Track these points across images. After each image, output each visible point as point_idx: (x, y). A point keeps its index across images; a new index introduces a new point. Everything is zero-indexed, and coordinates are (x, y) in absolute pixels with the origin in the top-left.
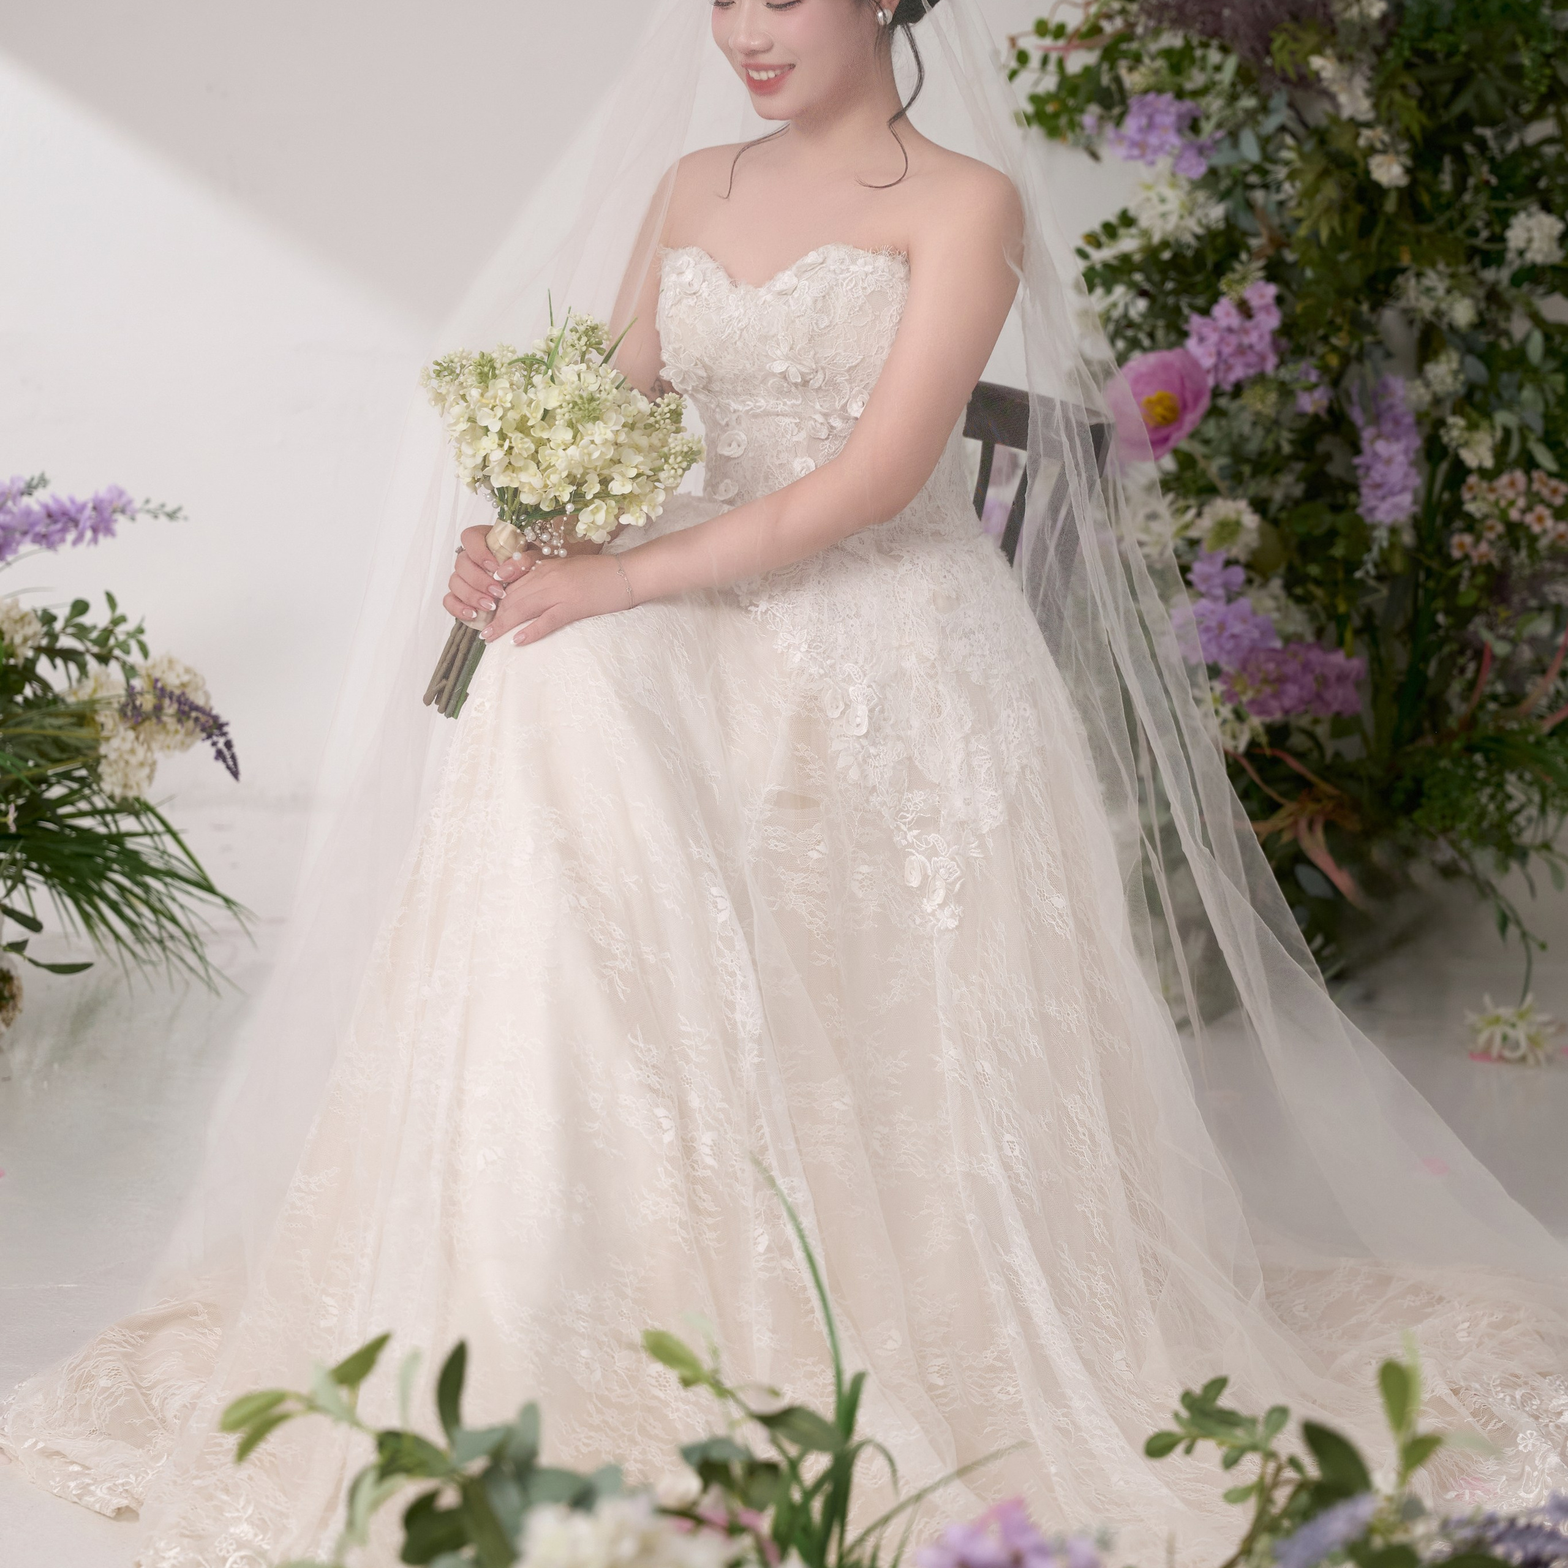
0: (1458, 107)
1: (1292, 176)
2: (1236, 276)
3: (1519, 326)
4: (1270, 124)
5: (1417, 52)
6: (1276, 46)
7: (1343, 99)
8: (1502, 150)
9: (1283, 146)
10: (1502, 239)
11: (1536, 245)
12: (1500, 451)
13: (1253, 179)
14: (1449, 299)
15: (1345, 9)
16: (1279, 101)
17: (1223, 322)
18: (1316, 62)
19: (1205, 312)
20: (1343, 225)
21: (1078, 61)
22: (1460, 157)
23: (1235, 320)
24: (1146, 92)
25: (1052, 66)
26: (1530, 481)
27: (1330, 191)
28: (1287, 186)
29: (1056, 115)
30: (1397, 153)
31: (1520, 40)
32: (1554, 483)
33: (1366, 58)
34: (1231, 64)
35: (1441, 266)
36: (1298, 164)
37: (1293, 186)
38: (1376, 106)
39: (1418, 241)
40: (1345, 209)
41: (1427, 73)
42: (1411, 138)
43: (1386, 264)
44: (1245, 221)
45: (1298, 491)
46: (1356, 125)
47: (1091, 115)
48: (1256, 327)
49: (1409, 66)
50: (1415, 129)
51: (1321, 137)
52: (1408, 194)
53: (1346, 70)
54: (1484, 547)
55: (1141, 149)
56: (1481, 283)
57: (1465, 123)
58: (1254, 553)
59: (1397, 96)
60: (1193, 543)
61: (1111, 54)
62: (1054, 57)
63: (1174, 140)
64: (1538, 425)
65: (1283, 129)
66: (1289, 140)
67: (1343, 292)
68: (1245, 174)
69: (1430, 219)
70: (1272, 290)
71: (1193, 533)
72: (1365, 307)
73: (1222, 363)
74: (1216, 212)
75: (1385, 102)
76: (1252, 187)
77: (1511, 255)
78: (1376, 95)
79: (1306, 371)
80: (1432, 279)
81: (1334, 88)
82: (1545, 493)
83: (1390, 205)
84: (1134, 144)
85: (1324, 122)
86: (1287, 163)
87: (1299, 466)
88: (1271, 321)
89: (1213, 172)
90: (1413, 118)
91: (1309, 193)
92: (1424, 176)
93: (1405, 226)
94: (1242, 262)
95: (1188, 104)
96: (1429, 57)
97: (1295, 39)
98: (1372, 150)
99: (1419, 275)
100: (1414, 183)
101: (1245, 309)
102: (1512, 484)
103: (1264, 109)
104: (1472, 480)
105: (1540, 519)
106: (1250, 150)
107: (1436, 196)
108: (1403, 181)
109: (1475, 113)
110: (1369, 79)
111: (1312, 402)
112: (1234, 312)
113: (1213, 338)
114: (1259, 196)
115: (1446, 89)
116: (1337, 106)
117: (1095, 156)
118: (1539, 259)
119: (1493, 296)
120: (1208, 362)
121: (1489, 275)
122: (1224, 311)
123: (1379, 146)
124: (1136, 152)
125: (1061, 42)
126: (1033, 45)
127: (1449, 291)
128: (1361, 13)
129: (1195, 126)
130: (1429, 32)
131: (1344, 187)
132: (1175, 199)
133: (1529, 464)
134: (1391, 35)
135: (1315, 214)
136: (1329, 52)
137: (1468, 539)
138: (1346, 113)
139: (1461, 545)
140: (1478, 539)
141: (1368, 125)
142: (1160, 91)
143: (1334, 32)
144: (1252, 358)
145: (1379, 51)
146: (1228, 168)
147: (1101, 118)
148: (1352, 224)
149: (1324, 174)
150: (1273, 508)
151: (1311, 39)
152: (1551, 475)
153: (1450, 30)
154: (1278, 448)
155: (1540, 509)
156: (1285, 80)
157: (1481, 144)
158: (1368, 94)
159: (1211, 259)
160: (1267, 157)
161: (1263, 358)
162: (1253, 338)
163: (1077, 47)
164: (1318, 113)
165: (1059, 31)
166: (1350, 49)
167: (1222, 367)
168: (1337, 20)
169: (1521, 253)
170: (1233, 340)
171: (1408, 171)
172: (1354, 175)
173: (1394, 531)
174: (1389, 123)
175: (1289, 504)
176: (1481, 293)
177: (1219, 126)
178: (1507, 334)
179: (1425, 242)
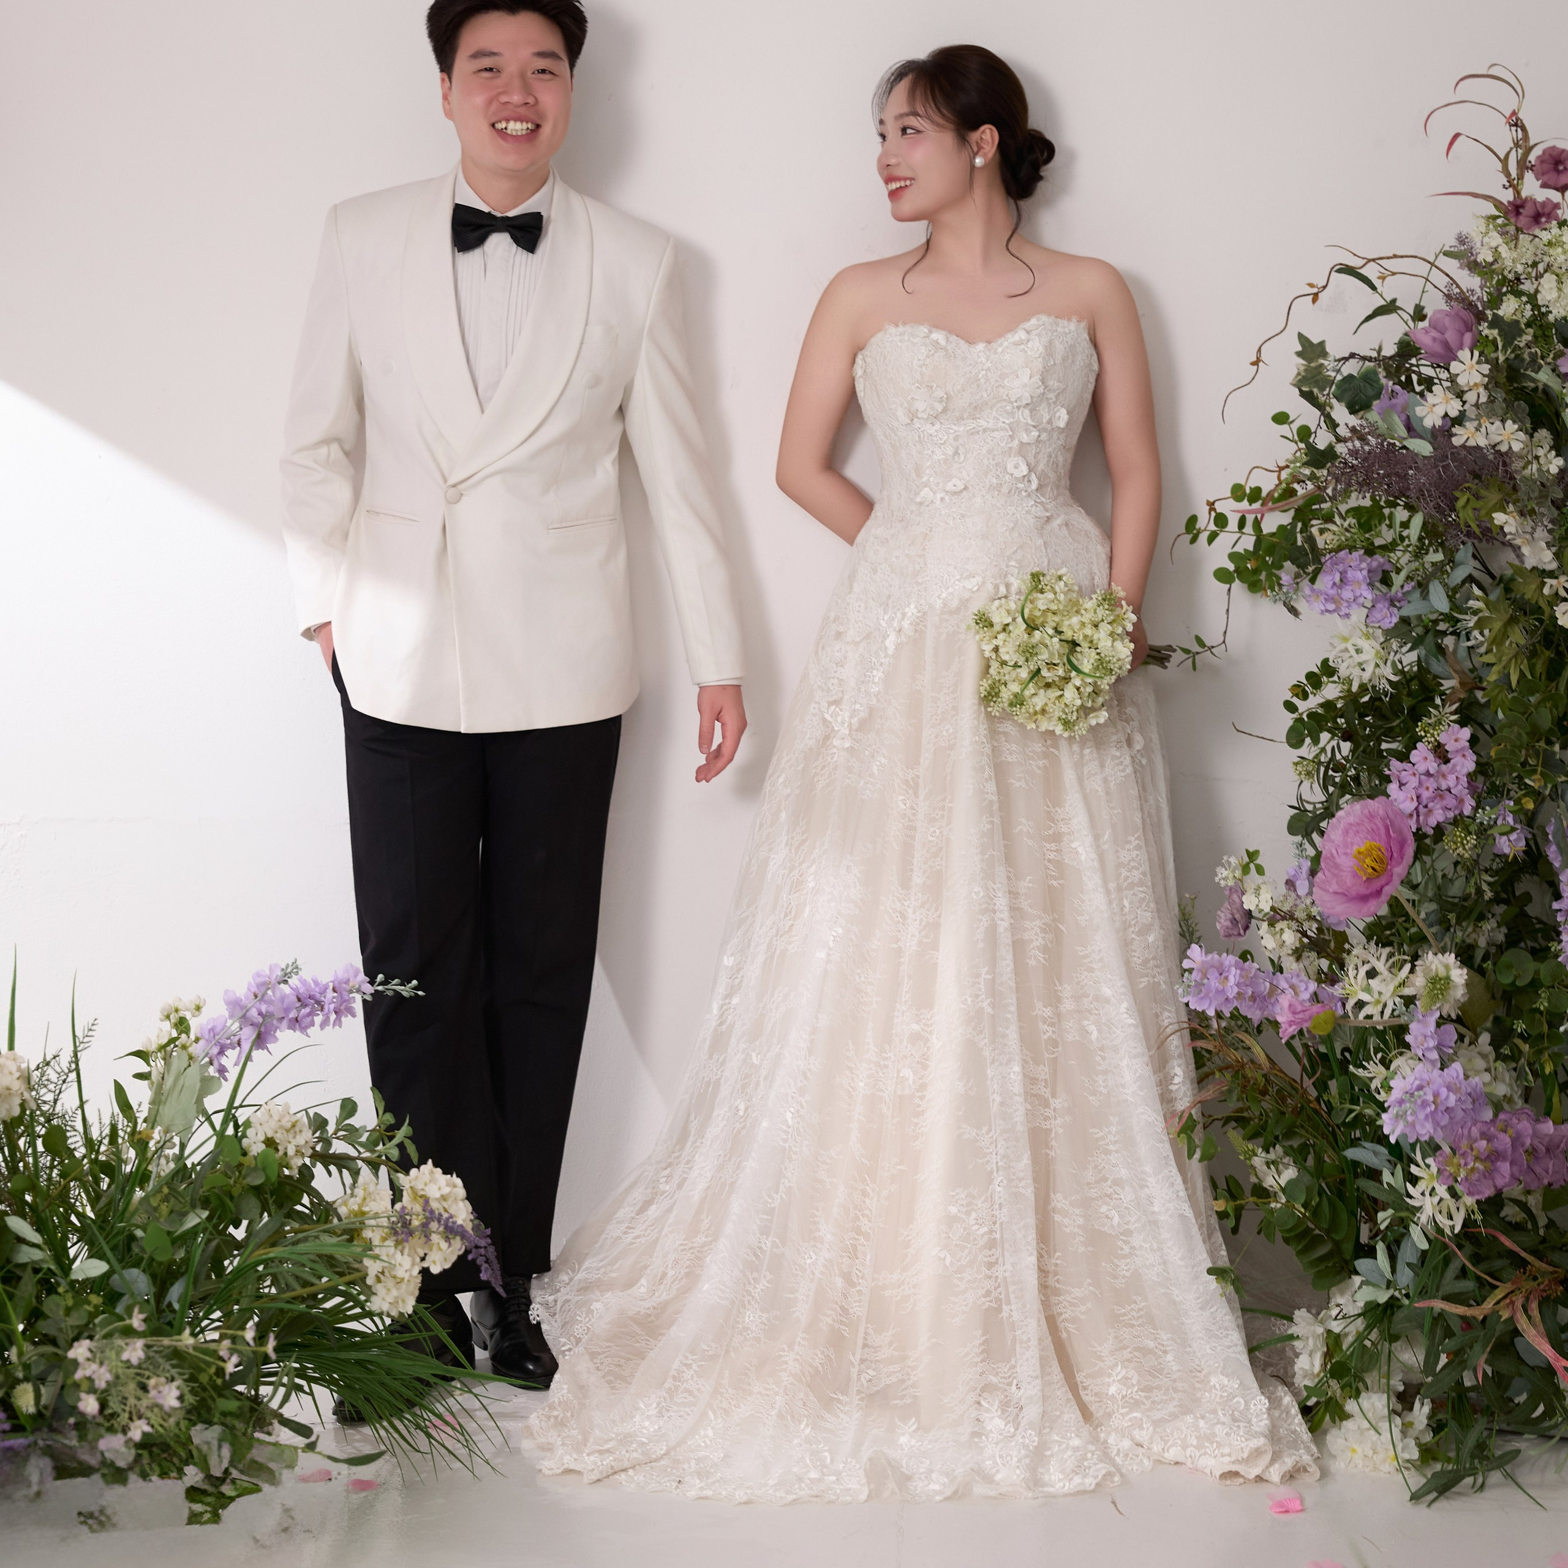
1: (1480, 625)
2: (1432, 721)
4: (1458, 575)
6: (1460, 504)
7: (1525, 550)
9: (1470, 596)
13: (1442, 626)
15: (1524, 468)
16: (1464, 553)
17: (1421, 768)
18: (1499, 518)
19: (1404, 757)
21: (1273, 522)
23: (1432, 765)
24: (1339, 549)
25: (1249, 528)
27: (1518, 636)
28: (1476, 633)
29: (1256, 571)
33: (1547, 511)
34: (1418, 521)
36: (1487, 614)
37: (1482, 634)
38: (1557, 556)
40: (1533, 655)
44: (1437, 666)
45: (1500, 937)
47: (1287, 573)
48: (1452, 771)
51: (1507, 585)
53: (1529, 523)
55: (1335, 605)
58: (1463, 1007)
60: (1409, 1001)
61: (1304, 514)
62: (1250, 519)
63: (1368, 595)
65: (1470, 579)
66: (1477, 591)
67: (1535, 733)
68: (1435, 622)
70: (1466, 733)
71: (1408, 991)
72: (1557, 748)
73: (1422, 806)
74: (1409, 658)
76: (1444, 634)
79: (1504, 815)
81: (1518, 542)
84: (1329, 599)
85: (1509, 572)
86: (1475, 612)
87: (1500, 909)
88: (1467, 764)
89: (1405, 621)
91: (1498, 640)
94: (1436, 707)
95: (1379, 559)
97: (1478, 497)
101: (1441, 753)
103: (1451, 560)
106: (1439, 601)
110: (1550, 531)
111: (1511, 844)
112: (1431, 756)
113: (1413, 782)
114: (1449, 641)
116: (1520, 556)
117: (1294, 611)
120: (1409, 806)
122: (1421, 755)
124: (1331, 607)
125: (1257, 505)
126: (1230, 508)
128: (1539, 470)
129: (1386, 581)
132: (1370, 650)
135: (1505, 659)
136: (1511, 507)
138: (1529, 563)
141: (1552, 574)
142: (1352, 548)
143: (1515, 489)
144: (1450, 801)
146: (1419, 617)
147: (1297, 576)
148: (1540, 668)
149: (1512, 621)
150: (1479, 955)
151: (1494, 497)
154: (1479, 892)
156: (1469, 534)
158: (1549, 545)
159: (1407, 703)
160: (1455, 606)
161: (1461, 801)
162: (1451, 781)
163: (1272, 510)
164: (1502, 563)
165: (1255, 495)
166: (1532, 504)
167: (1422, 810)
168: (1518, 477)
170: (1431, 784)
172: (1541, 621)
175: (1493, 950)
177: (1409, 578)
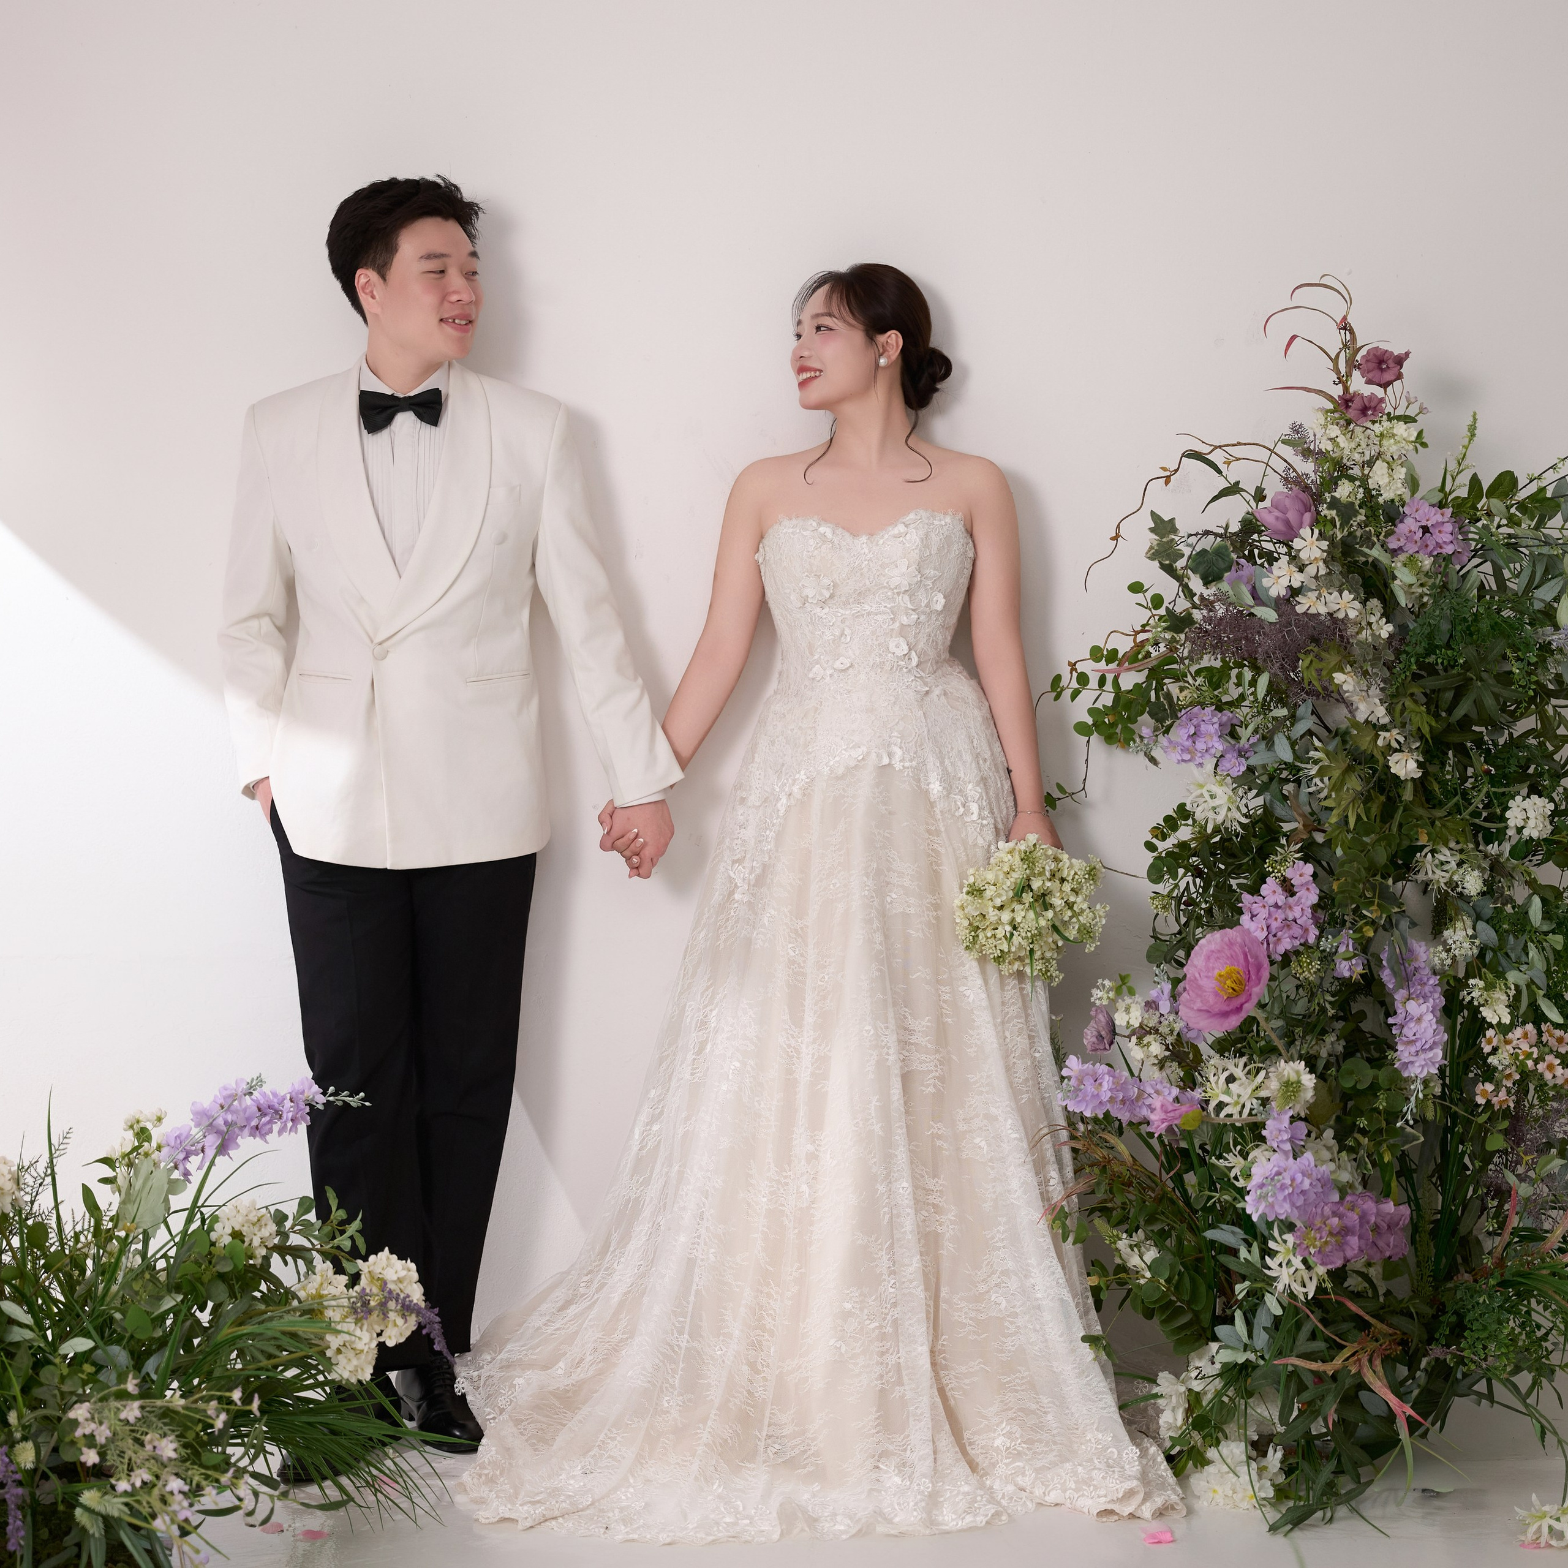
0: (1460, 712)
2: (1279, 858)
3: (1520, 893)
4: (1298, 729)
5: (1421, 665)
6: (1304, 664)
7: (1362, 706)
8: (1495, 744)
10: (1503, 819)
11: (1531, 823)
12: (1513, 1006)
14: (1461, 871)
17: (1271, 900)
18: (1338, 677)
20: (1367, 812)
22: (1461, 751)
23: (1280, 898)
25: (1108, 686)
26: (1540, 1033)
27: (1354, 783)
29: (1113, 725)
30: (1411, 751)
31: (1509, 652)
32: (1558, 1033)
34: (1263, 680)
35: (1452, 844)
39: (1433, 824)
40: (1368, 800)
41: (1431, 683)
42: (1422, 737)
43: (1406, 843)
44: (1280, 810)
46: (1377, 728)
47: (1145, 725)
48: (1298, 903)
49: (1416, 677)
50: (1426, 730)
52: (1420, 785)
53: (1364, 682)
54: (1503, 1095)
55: (1190, 755)
56: (1486, 856)
57: (1465, 724)
58: (1311, 1108)
59: (1408, 703)
60: (1265, 1102)
62: (1109, 677)
64: (1541, 980)
66: (1317, 742)
67: (1372, 869)
68: (1279, 771)
69: (1441, 804)
70: (1309, 869)
71: (1263, 1094)
72: (1391, 882)
73: (1271, 936)
74: (1255, 803)
75: (1399, 707)
77: (1511, 832)
78: (1391, 702)
79: (1345, 943)
80: (1445, 855)
82: (1552, 1042)
83: (1408, 795)
85: (1343, 726)
87: (1340, 1025)
88: (1311, 896)
90: (1422, 720)
91: (1337, 786)
92: (1433, 769)
93: (1420, 811)
94: (1282, 846)
95: (1227, 715)
96: (1431, 670)
97: (1320, 659)
98: (1389, 750)
99: (1433, 852)
100: (1425, 774)
101: (1288, 887)
102: (1525, 1036)
103: (1293, 716)
104: (1490, 1033)
105: (1550, 1067)
106: (1284, 752)
107: (1443, 784)
108: (1418, 774)
109: (1474, 715)
110: (1382, 690)
111: (1350, 969)
112: (1279, 890)
113: (1263, 913)
115: (1449, 695)
116: (1354, 711)
118: (1535, 835)
119: (1496, 866)
120: (1260, 935)
121: (1493, 849)
122: (1270, 889)
123: (1395, 745)
124: (1187, 757)
126: (1090, 668)
127: (1460, 864)
128: (1372, 635)
129: (1234, 734)
130: (1431, 650)
131: (1366, 780)
132: (1222, 795)
133: (1539, 1018)
134: (1398, 653)
135: (1343, 803)
136: (1348, 668)
137: (1489, 1087)
138: (1363, 718)
139: (1484, 1093)
140: (1498, 1086)
141: (1385, 728)
142: (1203, 704)
144: (1297, 931)
145: (1389, 666)
146: (1264, 766)
148: (1374, 811)
149: (1349, 770)
151: (1333, 659)
152: (1557, 1026)
153: (1448, 646)
155: (1549, 1058)
156: (1310, 692)
157: (1479, 742)
158: (1382, 701)
159: (1255, 843)
162: (1297, 912)
163: (1128, 668)
165: (1112, 656)
166: (1365, 666)
168: (1353, 641)
169: (1520, 830)
171: (1420, 765)
172: (1376, 770)
173: (1426, 1083)
174: (1403, 725)
175: (1333, 1060)
176: (1486, 865)
178: (1510, 900)
179: (1437, 823)
